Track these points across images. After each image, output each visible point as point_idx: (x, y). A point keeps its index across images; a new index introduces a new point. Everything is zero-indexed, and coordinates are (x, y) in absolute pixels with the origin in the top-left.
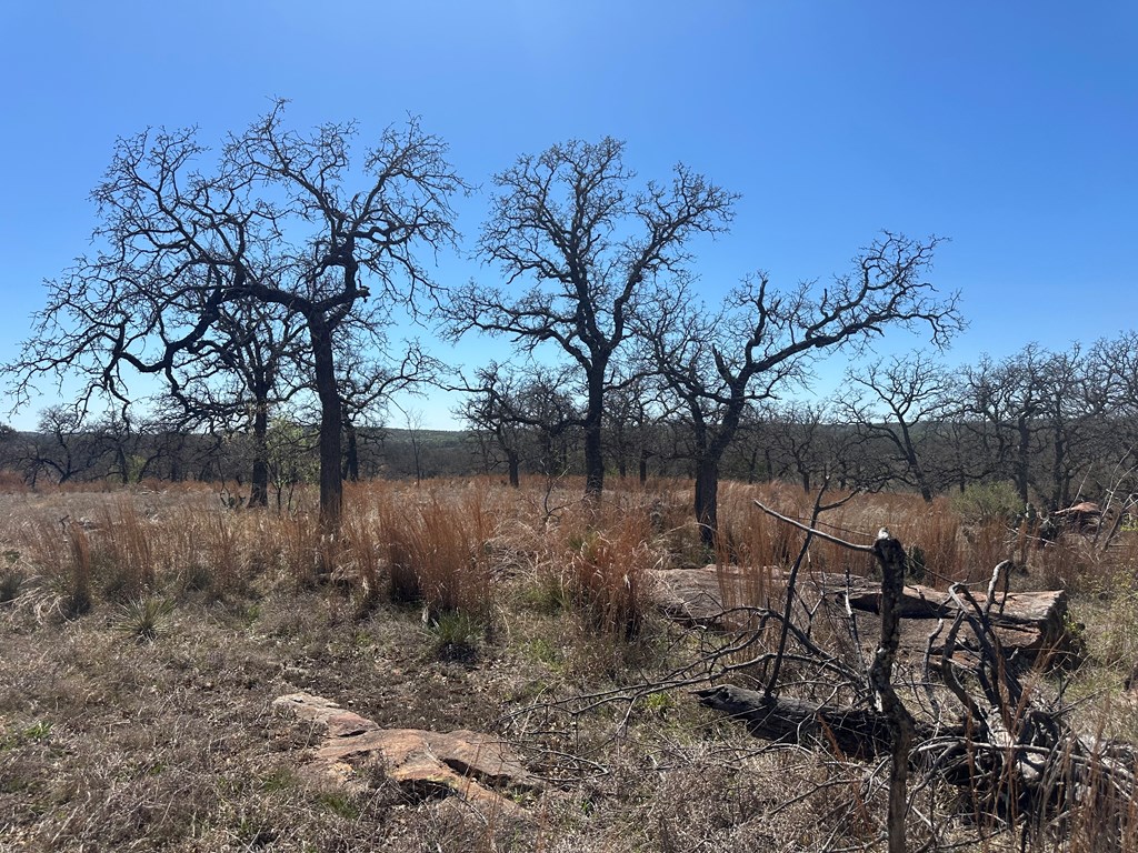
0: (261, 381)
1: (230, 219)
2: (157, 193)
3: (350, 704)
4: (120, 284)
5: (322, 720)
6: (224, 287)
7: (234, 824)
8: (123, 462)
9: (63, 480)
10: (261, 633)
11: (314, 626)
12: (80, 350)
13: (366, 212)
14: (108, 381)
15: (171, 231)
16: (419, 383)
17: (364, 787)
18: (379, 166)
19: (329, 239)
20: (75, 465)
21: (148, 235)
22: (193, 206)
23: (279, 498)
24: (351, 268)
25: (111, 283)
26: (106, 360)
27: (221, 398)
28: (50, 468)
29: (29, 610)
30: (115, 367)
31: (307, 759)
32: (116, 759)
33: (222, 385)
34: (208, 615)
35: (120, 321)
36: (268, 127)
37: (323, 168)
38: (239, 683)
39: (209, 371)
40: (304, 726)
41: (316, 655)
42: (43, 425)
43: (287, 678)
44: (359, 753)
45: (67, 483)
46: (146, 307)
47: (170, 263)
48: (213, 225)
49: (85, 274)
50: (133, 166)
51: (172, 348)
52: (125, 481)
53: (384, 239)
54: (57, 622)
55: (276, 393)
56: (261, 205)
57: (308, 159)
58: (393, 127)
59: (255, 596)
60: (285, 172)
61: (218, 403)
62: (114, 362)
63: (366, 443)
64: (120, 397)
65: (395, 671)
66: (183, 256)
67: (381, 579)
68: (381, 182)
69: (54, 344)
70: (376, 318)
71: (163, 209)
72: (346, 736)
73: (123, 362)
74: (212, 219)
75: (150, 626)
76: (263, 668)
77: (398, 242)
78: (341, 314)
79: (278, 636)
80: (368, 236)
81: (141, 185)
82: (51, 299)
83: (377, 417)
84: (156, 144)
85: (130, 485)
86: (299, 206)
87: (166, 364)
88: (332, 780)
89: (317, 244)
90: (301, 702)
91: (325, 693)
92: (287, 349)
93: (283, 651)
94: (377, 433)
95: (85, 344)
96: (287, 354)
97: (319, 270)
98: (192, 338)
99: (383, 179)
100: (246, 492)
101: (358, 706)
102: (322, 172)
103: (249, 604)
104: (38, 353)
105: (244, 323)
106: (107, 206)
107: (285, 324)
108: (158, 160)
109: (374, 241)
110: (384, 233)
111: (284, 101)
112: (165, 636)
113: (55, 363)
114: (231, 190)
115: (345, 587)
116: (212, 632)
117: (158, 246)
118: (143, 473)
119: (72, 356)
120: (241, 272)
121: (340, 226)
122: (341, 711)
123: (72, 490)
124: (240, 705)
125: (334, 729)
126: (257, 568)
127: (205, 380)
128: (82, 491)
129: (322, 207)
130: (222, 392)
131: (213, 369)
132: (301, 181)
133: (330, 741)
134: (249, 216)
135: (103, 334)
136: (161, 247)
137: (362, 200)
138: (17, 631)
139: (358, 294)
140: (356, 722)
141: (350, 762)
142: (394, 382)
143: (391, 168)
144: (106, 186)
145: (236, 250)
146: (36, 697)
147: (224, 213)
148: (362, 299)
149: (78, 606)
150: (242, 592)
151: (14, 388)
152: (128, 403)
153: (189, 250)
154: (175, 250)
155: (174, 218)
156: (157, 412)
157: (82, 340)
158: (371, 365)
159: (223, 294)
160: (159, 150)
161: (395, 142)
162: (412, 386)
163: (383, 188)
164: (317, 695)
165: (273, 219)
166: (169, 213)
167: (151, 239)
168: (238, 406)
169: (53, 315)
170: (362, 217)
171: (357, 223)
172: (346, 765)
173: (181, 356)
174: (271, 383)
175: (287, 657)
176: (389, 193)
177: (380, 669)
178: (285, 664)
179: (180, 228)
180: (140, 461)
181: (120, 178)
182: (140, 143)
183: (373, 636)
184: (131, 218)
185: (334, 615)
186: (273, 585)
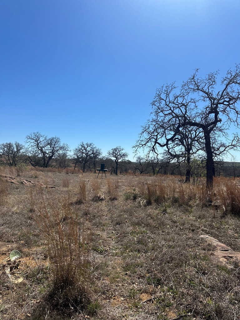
0: (188, 148)
1: (183, 105)
2: (165, 101)
3: (222, 242)
4: (157, 125)
5: (215, 244)
6: (181, 123)
7: (195, 267)
8: (154, 170)
9: (141, 173)
10: (194, 217)
11: (209, 217)
12: (148, 142)
13: (222, 96)
14: (153, 149)
15: (168, 110)
16: (237, 147)
17: (232, 267)
18: (226, 82)
19: (210, 106)
20: (143, 170)
21: (163, 112)
22: (173, 103)
23: (194, 180)
24: (217, 114)
25: (154, 125)
26: (153, 144)
27: (178, 153)
28: (138, 170)
29: (139, 202)
30: (155, 146)
31: (212, 254)
32: (163, 242)
33: (179, 149)
34: (179, 210)
35: (157, 134)
36: (193, 78)
37: (209, 86)
38: (190, 229)
39: (175, 146)
40: (209, 245)
41: (210, 225)
42: (137, 160)
43: (203, 230)
44: (229, 256)
45: (142, 174)
46: (162, 130)
47: (167, 118)
48: (179, 107)
49: (149, 124)
50: (160, 95)
51: (168, 140)
52: (154, 174)
53: (228, 103)
54: (145, 206)
55: (193, 151)
56: (191, 99)
57: (205, 84)
58: (230, 70)
59: (190, 206)
60: (198, 89)
61: (177, 155)
62: (155, 144)
63: (217, 166)
64: (156, 153)
65: (235, 235)
66: (171, 116)
67: (228, 206)
68: (226, 87)
69: (143, 141)
70: (222, 128)
71: (166, 105)
72: (223, 250)
73: (157, 144)
74: (178, 106)
75: (166, 210)
76: (196, 226)
77: (232, 104)
78: (213, 127)
79: (199, 218)
80: (223, 103)
81: (162, 100)
82: (142, 130)
83: (221, 158)
84: (165, 88)
85: (155, 175)
86: (202, 98)
87: (167, 144)
88: (221, 262)
89: (206, 108)
90: (207, 238)
91: (214, 237)
92: (196, 139)
93: (200, 223)
94: (221, 163)
95: (149, 140)
96: (196, 140)
97: (207, 115)
98: (173, 137)
99: (227, 85)
100: (184, 178)
101: (225, 242)
102: (208, 87)
103: (189, 208)
104: (139, 143)
105: (184, 133)
106: (154, 106)
107: (195, 132)
108: (166, 92)
109: (224, 104)
110: (228, 102)
111: (198, 69)
112: (169, 213)
113: (143, 145)
114: (184, 97)
115: (217, 207)
116: (181, 214)
117: (165, 115)
118: (158, 172)
119: (146, 144)
120: (186, 118)
121: (214, 102)
122: (220, 243)
123: (143, 176)
124: (191, 235)
125: (219, 248)
126: (190, 199)
127: (174, 148)
128: (145, 176)
129: (208, 97)
130: (178, 151)
131: (176, 145)
132: (202, 91)
133: (218, 251)
134: (188, 103)
135: (153, 138)
136: (166, 115)
137: (220, 93)
138: (137, 207)
139: (218, 121)
140: (225, 247)
141: (226, 258)
142: (229, 147)
143: (230, 82)
144: (154, 101)
145: (184, 113)
146: (143, 223)
147: (182, 103)
148: (219, 122)
149: (149, 203)
150: (187, 205)
151: (134, 151)
152: (158, 154)
153: (172, 115)
154: (168, 115)
155: (169, 107)
156: (163, 157)
157: (148, 140)
158: (219, 142)
159: (181, 125)
160: (166, 90)
161: (231, 74)
162: (235, 148)
163: (227, 88)
164: (212, 237)
165: (195, 103)
166: (168, 106)
167: (163, 113)
168: (182, 155)
169: (143, 134)
170: (220, 98)
171: (219, 100)
172: (225, 259)
173: (170, 142)
174: (191, 149)
175: (202, 225)
176: (229, 89)
177: (230, 233)
178: (202, 227)
179: (170, 109)
180: (157, 169)
181: (157, 99)
182: (162, 89)
183: (227, 223)
184: (159, 108)
185: (214, 215)
186: (195, 204)
